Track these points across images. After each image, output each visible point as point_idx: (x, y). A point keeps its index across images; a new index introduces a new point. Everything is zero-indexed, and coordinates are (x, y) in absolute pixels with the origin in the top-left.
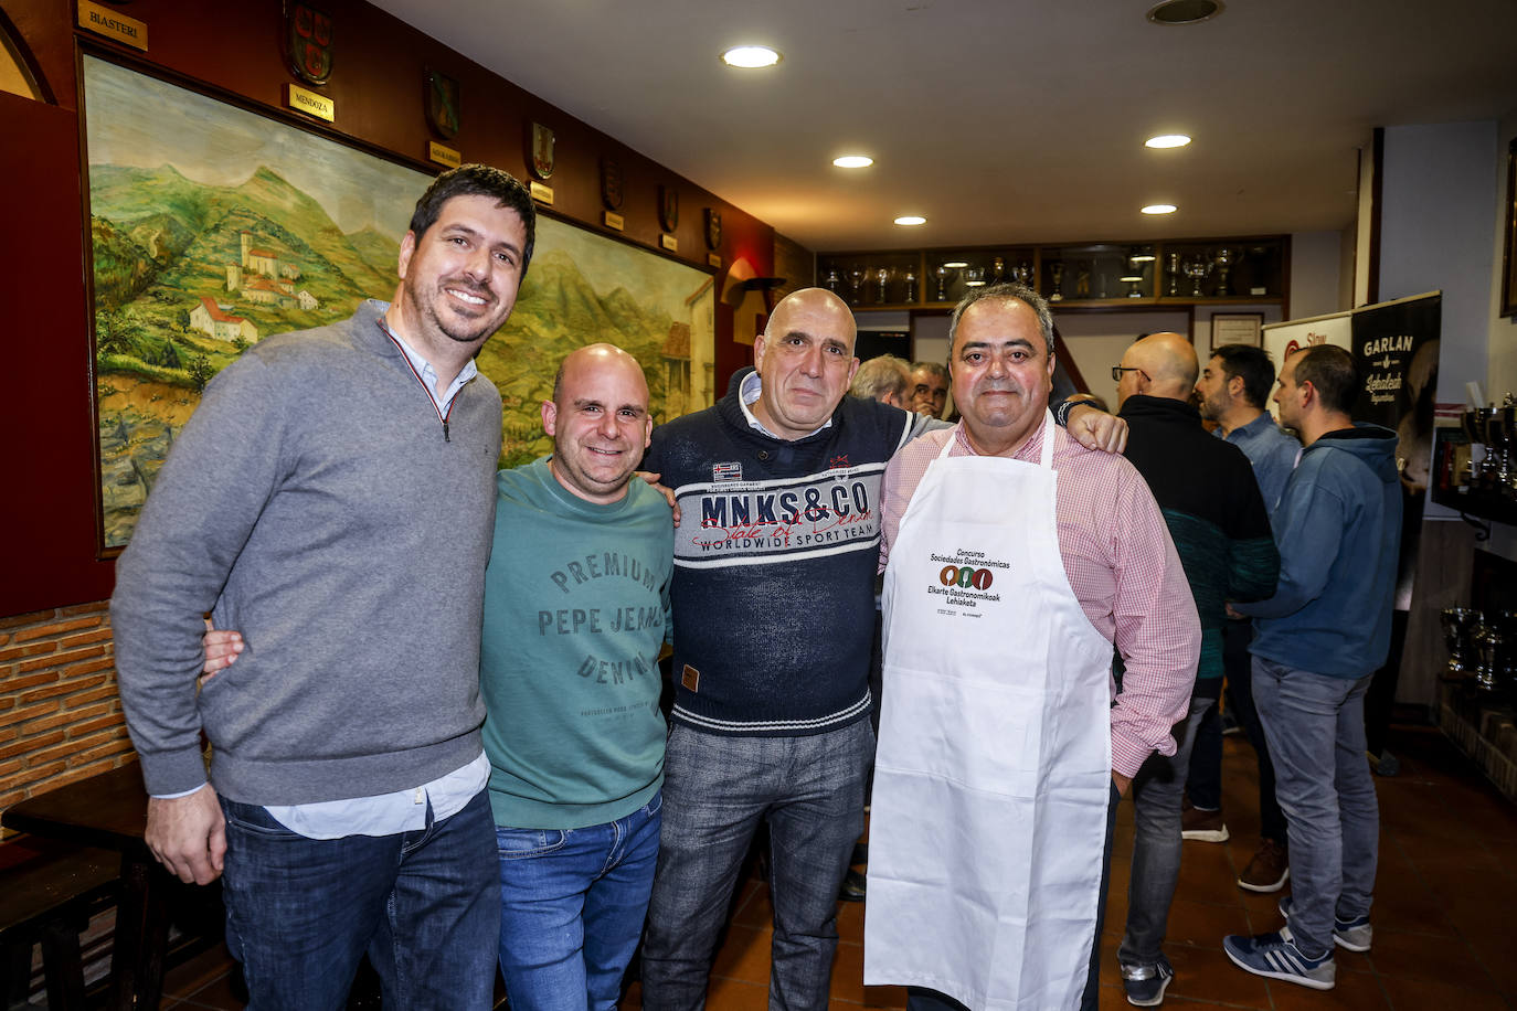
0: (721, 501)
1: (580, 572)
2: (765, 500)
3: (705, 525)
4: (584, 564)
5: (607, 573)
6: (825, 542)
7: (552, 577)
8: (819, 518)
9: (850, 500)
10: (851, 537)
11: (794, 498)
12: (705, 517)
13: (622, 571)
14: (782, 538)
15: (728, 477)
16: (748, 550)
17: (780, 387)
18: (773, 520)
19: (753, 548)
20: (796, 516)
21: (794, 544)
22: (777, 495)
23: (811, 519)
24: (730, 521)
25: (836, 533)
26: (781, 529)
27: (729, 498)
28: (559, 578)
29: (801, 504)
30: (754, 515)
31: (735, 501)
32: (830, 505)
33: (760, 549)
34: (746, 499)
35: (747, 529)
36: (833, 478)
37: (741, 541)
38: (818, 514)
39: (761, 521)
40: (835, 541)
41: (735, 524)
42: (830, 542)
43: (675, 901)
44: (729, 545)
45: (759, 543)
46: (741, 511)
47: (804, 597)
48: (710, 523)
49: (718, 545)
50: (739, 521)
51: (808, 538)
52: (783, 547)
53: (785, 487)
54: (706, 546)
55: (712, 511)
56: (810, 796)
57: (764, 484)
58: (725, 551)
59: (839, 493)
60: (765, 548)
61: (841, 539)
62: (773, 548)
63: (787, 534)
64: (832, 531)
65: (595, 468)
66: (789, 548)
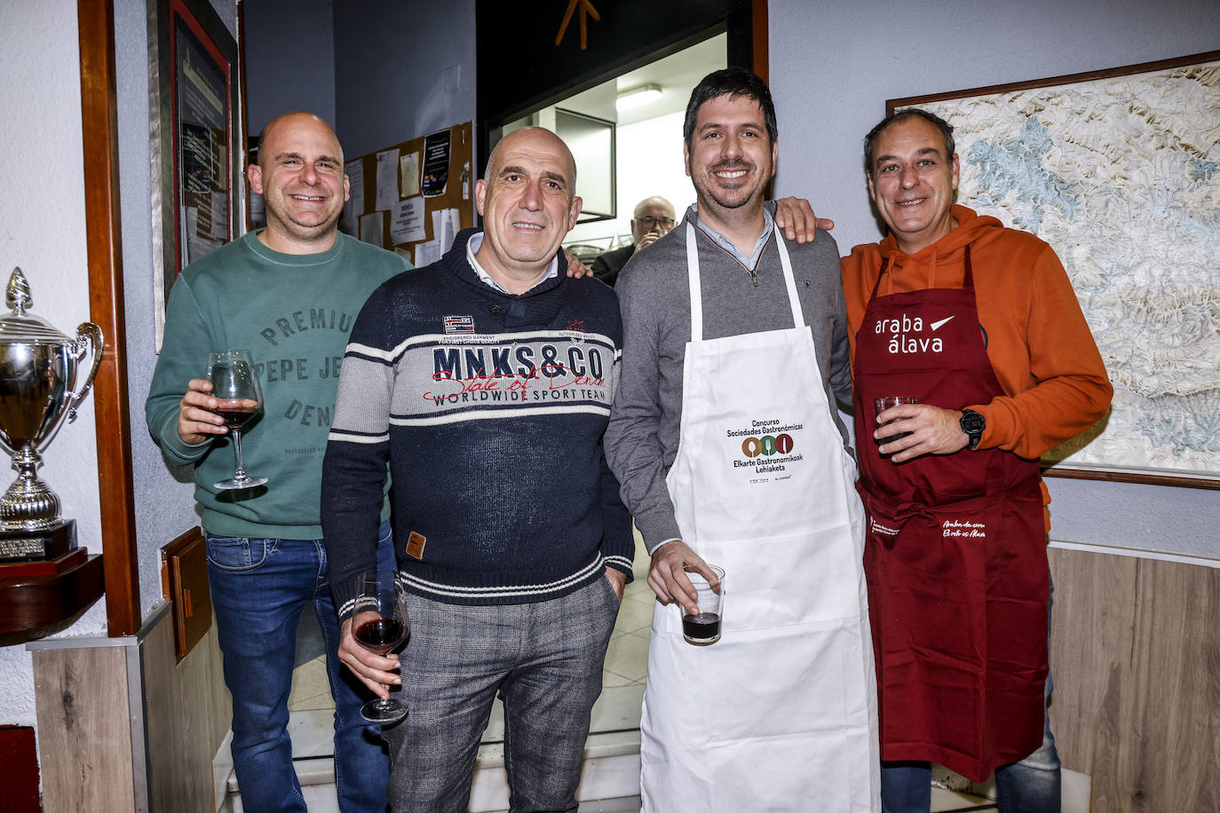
0: (454, 353)
1: (288, 327)
2: (500, 353)
3: (437, 377)
4: (290, 318)
5: (313, 327)
6: (562, 399)
7: (262, 334)
8: (555, 375)
9: (585, 362)
10: (587, 398)
11: (530, 353)
12: (437, 370)
13: (328, 324)
14: (519, 391)
15: (461, 329)
16: (485, 403)
17: (501, 223)
18: (509, 373)
19: (490, 401)
20: (533, 371)
21: (531, 399)
22: (513, 349)
23: (548, 375)
24: (464, 374)
25: (573, 391)
26: (517, 382)
27: (462, 350)
28: (268, 334)
29: (537, 360)
30: (490, 368)
31: (469, 353)
32: (566, 364)
33: (497, 402)
34: (480, 352)
35: (483, 382)
36: (568, 339)
37: (477, 394)
38: (555, 371)
39: (498, 374)
40: (571, 399)
41: (470, 376)
42: (566, 400)
43: (416, 785)
44: (465, 397)
45: (497, 396)
46: (476, 363)
47: (539, 454)
48: (443, 375)
49: (453, 399)
50: (475, 373)
51: (545, 393)
52: (519, 401)
53: (519, 341)
54: (439, 401)
55: (445, 363)
56: (553, 657)
57: (498, 337)
58: (461, 404)
59: (575, 354)
60: (502, 402)
61: (577, 399)
62: (510, 402)
63: (524, 387)
64: (569, 388)
65: (301, 214)
66: (526, 402)
